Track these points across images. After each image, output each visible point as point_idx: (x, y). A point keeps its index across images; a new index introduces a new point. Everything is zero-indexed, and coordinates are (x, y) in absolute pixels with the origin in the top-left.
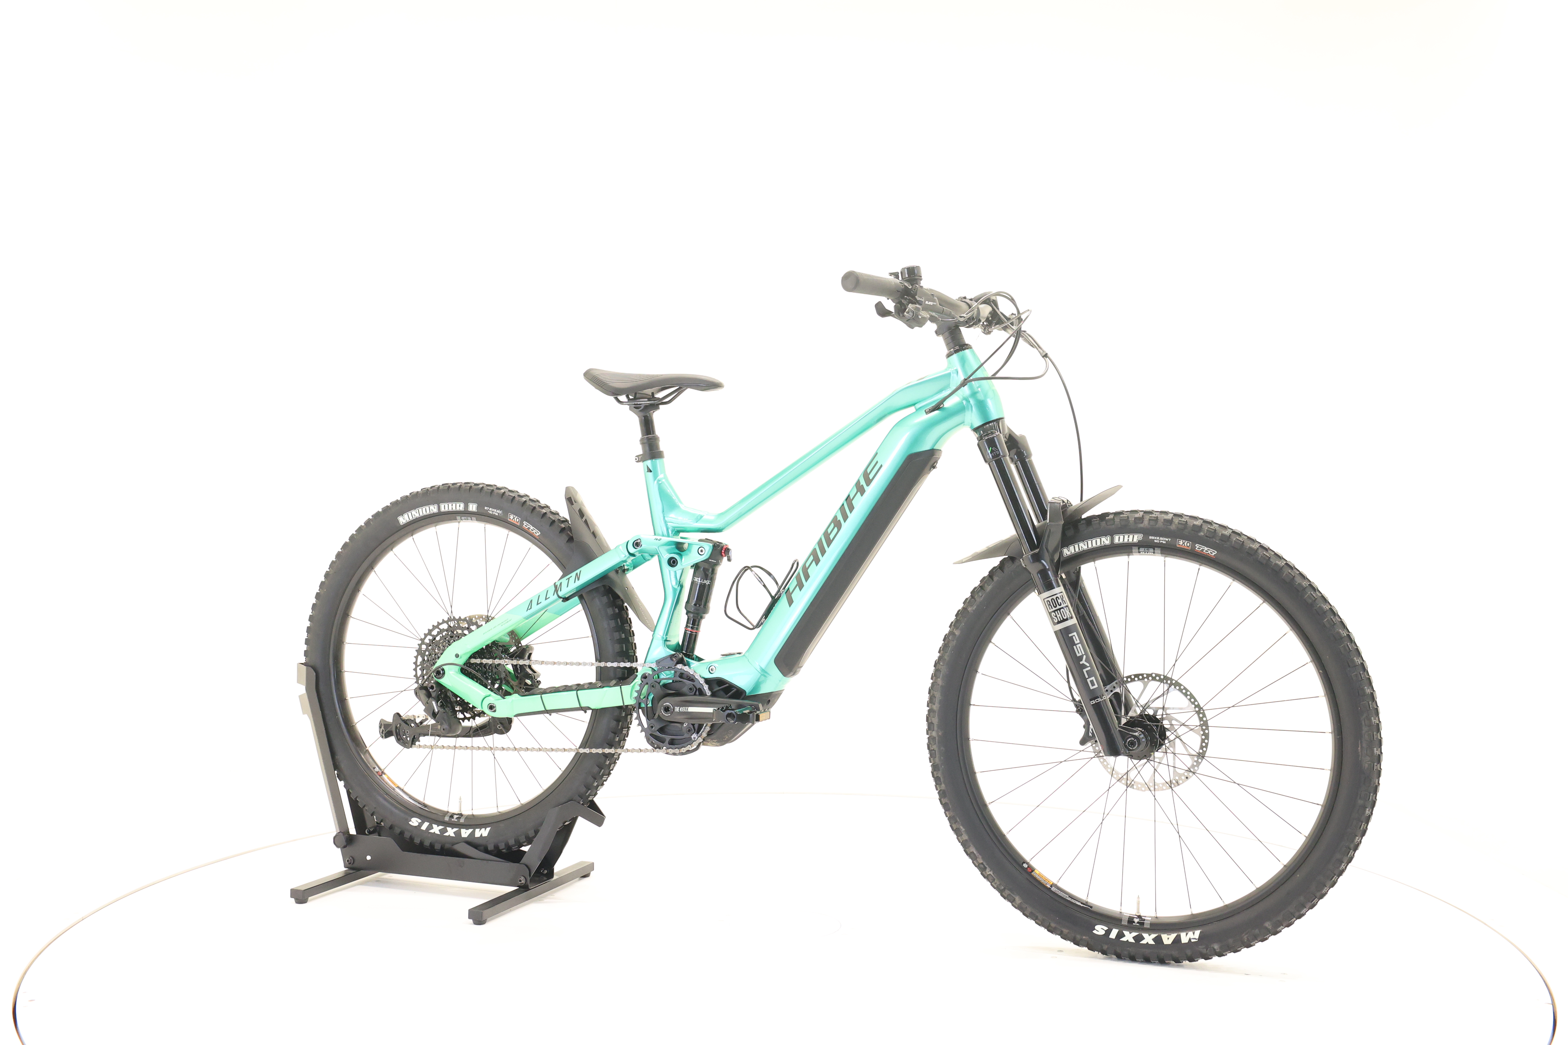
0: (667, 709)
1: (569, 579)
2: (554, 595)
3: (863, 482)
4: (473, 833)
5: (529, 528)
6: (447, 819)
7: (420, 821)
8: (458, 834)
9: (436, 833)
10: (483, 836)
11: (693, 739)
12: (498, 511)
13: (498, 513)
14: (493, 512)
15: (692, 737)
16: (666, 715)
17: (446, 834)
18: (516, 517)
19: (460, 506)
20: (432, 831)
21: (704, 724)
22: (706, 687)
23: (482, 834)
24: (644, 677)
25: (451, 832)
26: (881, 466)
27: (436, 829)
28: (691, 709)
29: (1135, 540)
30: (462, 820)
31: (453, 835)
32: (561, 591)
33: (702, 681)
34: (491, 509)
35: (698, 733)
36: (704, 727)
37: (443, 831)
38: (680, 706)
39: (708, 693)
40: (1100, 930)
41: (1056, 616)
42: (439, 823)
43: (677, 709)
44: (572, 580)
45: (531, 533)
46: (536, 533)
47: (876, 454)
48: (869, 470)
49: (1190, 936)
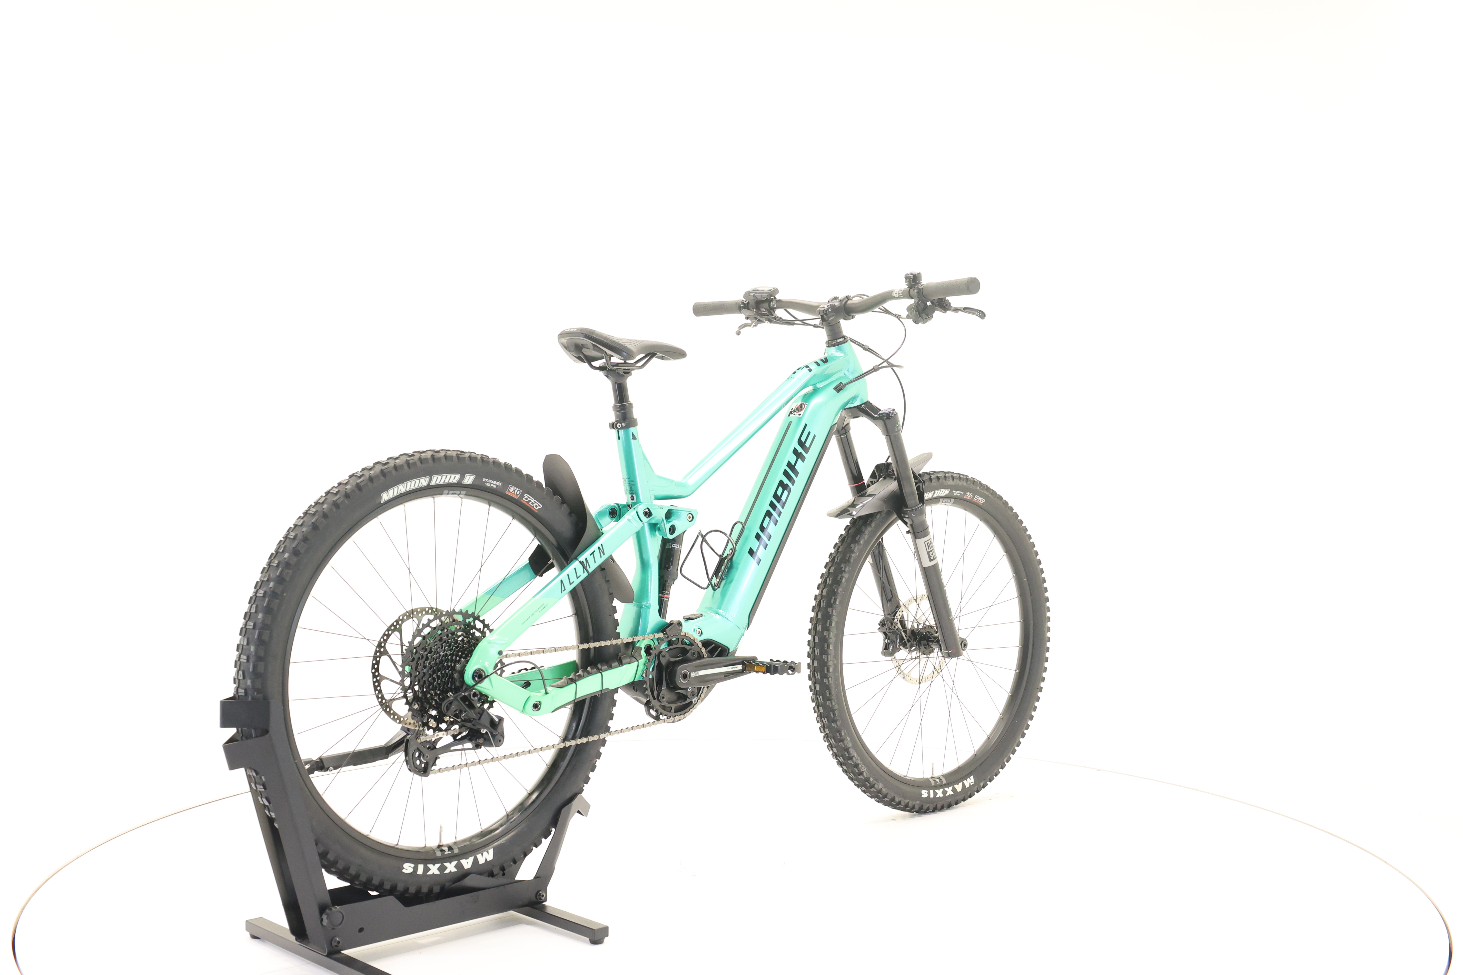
0: (685, 676)
1: (593, 553)
2: (584, 572)
3: (800, 450)
4: (476, 861)
5: (530, 501)
6: (439, 854)
7: (413, 865)
8: (459, 866)
9: (435, 873)
10: (488, 860)
11: (694, 702)
12: (498, 483)
13: (497, 486)
14: (491, 484)
15: (693, 700)
16: (684, 682)
17: (447, 871)
18: (518, 489)
19: (454, 478)
20: (430, 873)
21: (701, 687)
22: (703, 650)
23: (486, 859)
24: (648, 649)
25: (451, 867)
26: (815, 436)
27: (434, 869)
28: (702, 673)
29: (945, 494)
30: (456, 851)
31: (455, 870)
32: (590, 567)
33: (700, 645)
34: (490, 481)
35: (697, 696)
36: (702, 689)
37: (442, 869)
38: (694, 671)
39: (705, 655)
40: (924, 794)
41: (932, 555)
42: (434, 861)
43: (693, 675)
44: (597, 554)
45: (530, 506)
46: (536, 506)
47: (806, 425)
48: (803, 439)
49: (969, 782)
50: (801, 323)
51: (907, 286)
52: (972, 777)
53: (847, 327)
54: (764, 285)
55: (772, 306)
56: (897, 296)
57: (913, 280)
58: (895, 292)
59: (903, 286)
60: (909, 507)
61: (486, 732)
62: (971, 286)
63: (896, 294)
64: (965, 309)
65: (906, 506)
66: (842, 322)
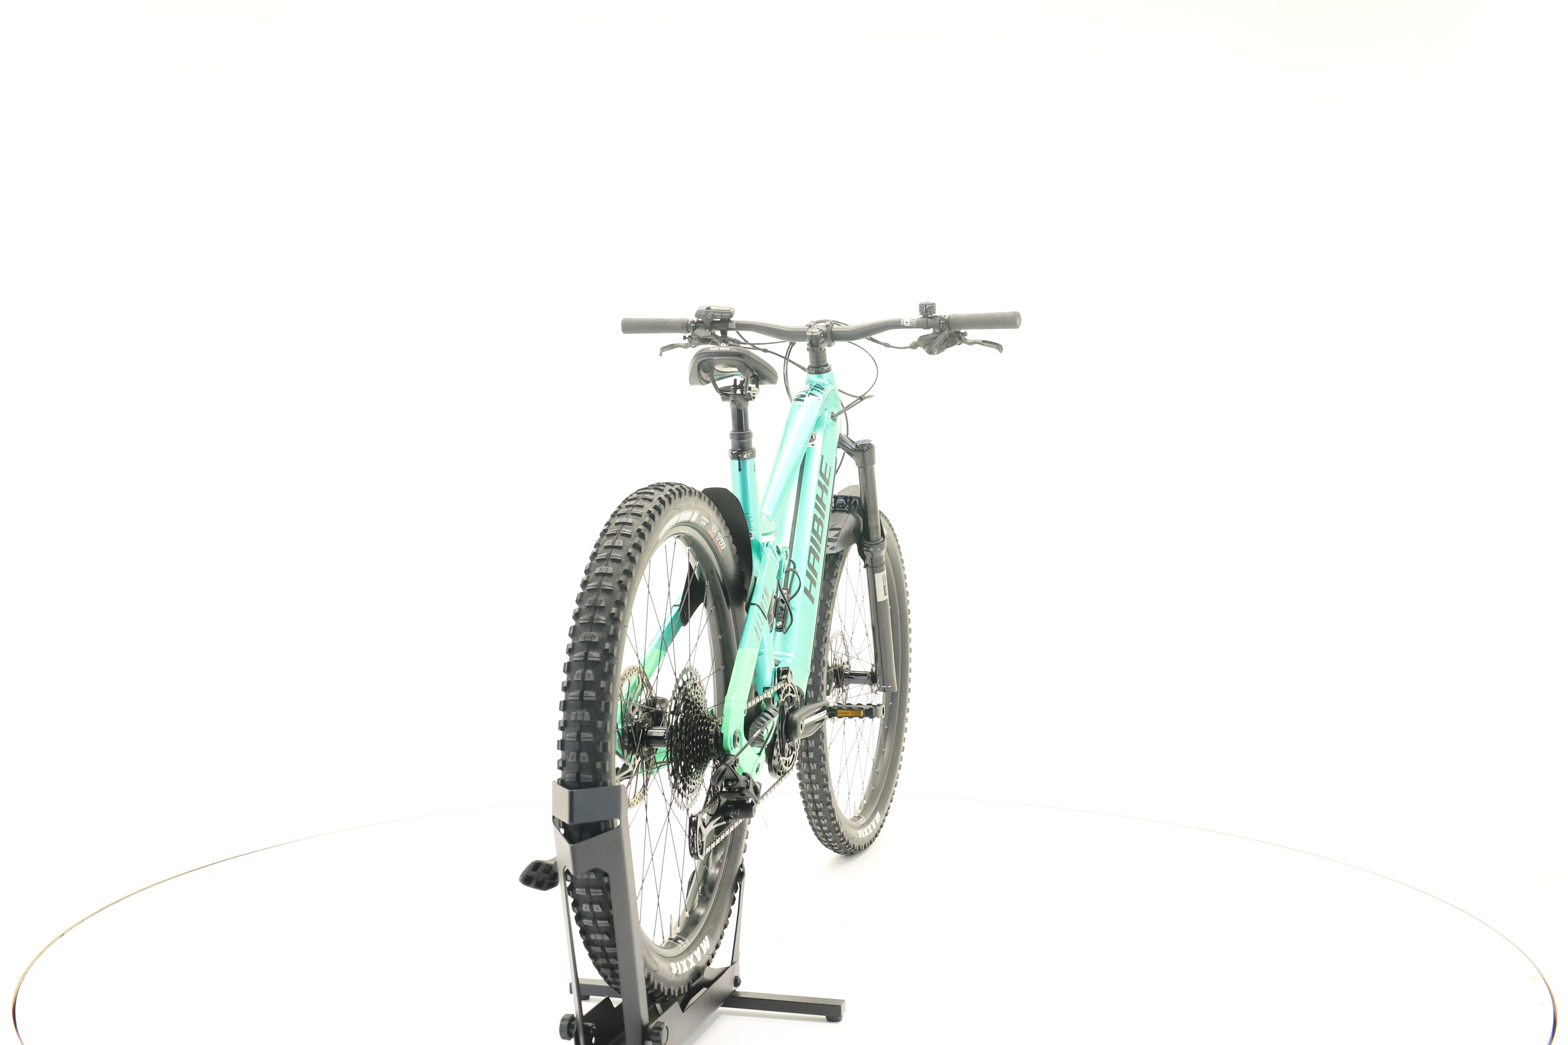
1: (763, 597)
3: (823, 483)
4: (702, 951)
5: (720, 540)
7: (675, 964)
8: (695, 959)
9: (686, 971)
13: (707, 523)
14: (704, 521)
17: (691, 966)
18: (716, 527)
19: (689, 515)
20: (684, 970)
23: (706, 948)
25: (692, 961)
26: (830, 468)
27: (685, 966)
28: (807, 722)
31: (694, 964)
34: (704, 518)
37: (688, 964)
41: (887, 589)
42: (682, 957)
45: (718, 546)
46: (722, 546)
47: (823, 456)
48: (823, 471)
49: (878, 817)
50: (752, 347)
51: (922, 316)
52: (878, 813)
53: (834, 352)
54: (719, 303)
55: (730, 327)
56: (908, 325)
57: (927, 310)
58: (905, 321)
59: (917, 315)
60: (871, 540)
61: (752, 801)
62: (1010, 321)
63: (907, 323)
64: (984, 341)
65: (868, 539)
66: (827, 348)
